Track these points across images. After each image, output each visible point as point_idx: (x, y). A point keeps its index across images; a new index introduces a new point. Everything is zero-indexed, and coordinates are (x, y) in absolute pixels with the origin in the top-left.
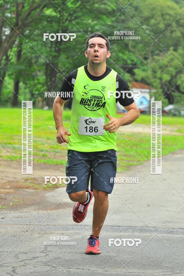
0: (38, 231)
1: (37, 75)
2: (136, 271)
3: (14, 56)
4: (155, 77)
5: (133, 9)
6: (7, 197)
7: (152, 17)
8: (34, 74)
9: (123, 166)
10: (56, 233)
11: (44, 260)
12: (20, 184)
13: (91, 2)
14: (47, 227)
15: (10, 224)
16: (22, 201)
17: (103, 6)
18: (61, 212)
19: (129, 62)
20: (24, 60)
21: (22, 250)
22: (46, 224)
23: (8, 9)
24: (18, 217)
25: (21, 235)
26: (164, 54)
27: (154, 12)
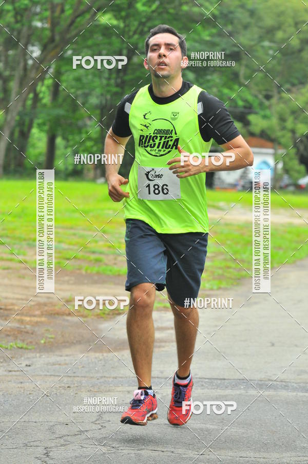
0: (88, 387)
1: (85, 125)
2: (252, 454)
3: (47, 93)
4: (284, 128)
5: (247, 14)
6: (36, 329)
7: (279, 28)
8: (80, 123)
9: (230, 278)
10: (117, 391)
11: (97, 435)
12: (57, 308)
13: (177, 3)
14: (102, 380)
15: (41, 375)
16: (60, 337)
17: (196, 9)
18: (125, 355)
19: (240, 103)
20: (64, 100)
21: (61, 419)
22: (100, 375)
23: (37, 14)
24: (54, 364)
25: (58, 394)
26: (298, 89)
27: (282, 19)
